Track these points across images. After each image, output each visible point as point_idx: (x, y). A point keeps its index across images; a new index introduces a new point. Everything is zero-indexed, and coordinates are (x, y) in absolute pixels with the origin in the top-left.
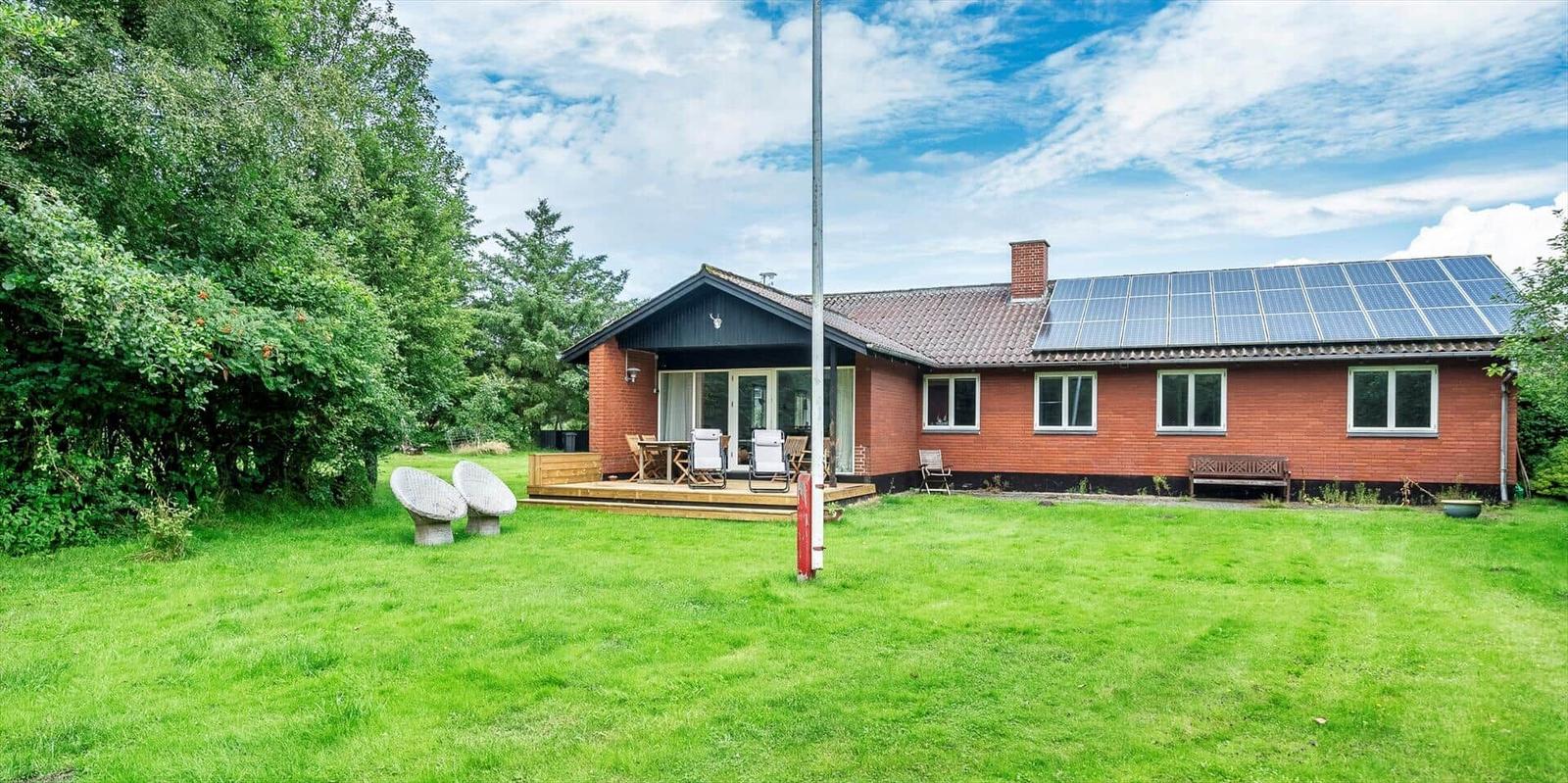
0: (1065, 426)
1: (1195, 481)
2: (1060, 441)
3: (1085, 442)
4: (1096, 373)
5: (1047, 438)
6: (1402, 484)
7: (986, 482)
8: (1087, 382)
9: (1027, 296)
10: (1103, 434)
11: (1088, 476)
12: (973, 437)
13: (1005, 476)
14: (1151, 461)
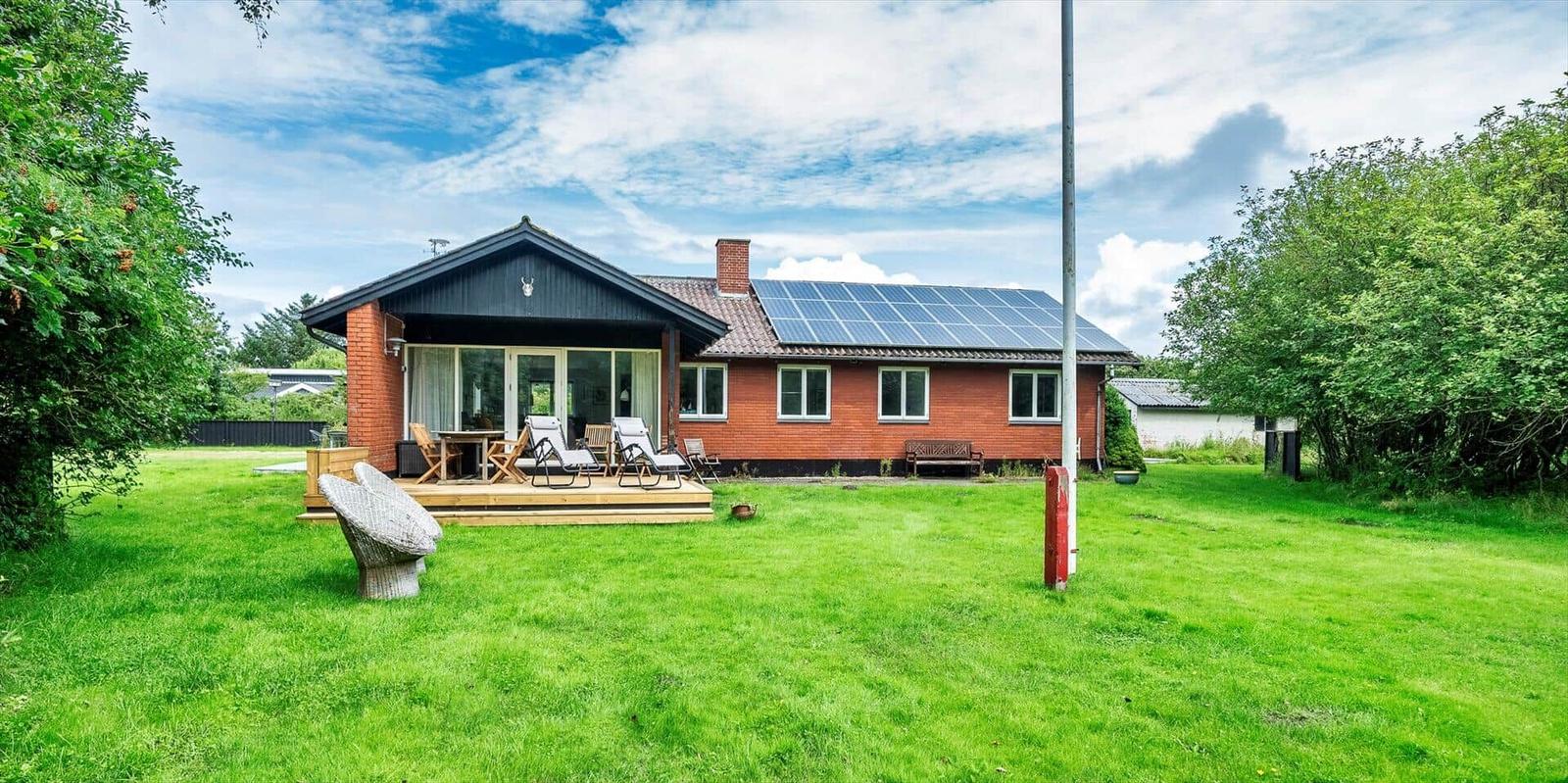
0: (804, 415)
1: (918, 462)
2: (801, 430)
3: (822, 429)
4: (830, 367)
5: (790, 426)
6: (1043, 461)
7: (735, 469)
8: (822, 375)
9: (733, 291)
10: (837, 423)
11: (841, 460)
12: (721, 426)
13: (752, 463)
14: (874, 446)
